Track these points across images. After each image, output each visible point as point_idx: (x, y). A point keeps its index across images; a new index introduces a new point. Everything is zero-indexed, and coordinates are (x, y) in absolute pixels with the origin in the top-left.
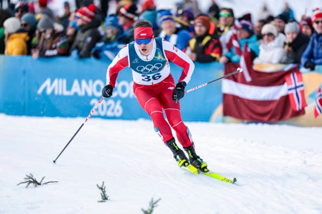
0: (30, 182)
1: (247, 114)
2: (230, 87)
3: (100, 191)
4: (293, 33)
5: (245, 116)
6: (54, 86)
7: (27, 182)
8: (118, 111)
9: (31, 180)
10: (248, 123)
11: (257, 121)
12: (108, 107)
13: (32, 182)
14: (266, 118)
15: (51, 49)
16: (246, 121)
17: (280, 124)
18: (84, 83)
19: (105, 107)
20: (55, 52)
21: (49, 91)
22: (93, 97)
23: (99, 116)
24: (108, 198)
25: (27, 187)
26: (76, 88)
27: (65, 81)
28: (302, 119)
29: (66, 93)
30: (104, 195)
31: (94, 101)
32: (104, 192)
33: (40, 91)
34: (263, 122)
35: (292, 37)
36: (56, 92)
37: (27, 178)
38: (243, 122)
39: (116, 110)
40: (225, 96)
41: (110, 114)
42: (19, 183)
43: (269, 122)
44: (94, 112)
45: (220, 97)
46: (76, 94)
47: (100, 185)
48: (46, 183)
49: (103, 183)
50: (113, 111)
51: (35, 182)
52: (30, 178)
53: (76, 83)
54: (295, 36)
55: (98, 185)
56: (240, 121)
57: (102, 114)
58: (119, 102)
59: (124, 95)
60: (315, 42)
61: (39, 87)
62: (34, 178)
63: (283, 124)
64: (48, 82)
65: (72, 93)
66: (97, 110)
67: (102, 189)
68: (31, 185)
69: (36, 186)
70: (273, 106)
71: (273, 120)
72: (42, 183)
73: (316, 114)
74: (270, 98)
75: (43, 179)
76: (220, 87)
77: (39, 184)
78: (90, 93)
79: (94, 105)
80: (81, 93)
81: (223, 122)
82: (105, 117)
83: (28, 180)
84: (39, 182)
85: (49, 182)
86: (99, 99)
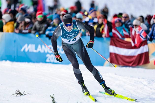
0: (18, 94)
1: (122, 63)
2: (113, 49)
5: (120, 63)
6: (29, 48)
7: (16, 94)
10: (122, 67)
11: (126, 66)
13: (19, 94)
14: (131, 65)
15: (25, 29)
16: (121, 66)
17: (137, 67)
18: (43, 46)
19: (53, 58)
20: (27, 31)
21: (26, 50)
22: (48, 53)
23: (50, 63)
24: (56, 102)
25: (16, 96)
26: (39, 49)
27: (34, 45)
29: (35, 51)
30: (54, 100)
31: (48, 55)
32: (53, 99)
33: (22, 50)
34: (129, 66)
36: (30, 51)
37: (16, 91)
38: (120, 66)
40: (111, 54)
42: (13, 94)
43: (132, 66)
44: (48, 60)
45: (108, 54)
46: (39, 52)
47: (52, 96)
48: (26, 94)
49: (53, 94)
51: (20, 94)
52: (18, 92)
53: (39, 46)
55: (50, 96)
56: (118, 66)
57: (52, 61)
60: (154, 28)
61: (21, 48)
62: (20, 91)
63: (139, 67)
64: (26, 45)
65: (37, 51)
66: (49, 59)
67: (52, 97)
68: (19, 95)
69: (21, 96)
70: (134, 59)
71: (134, 65)
74: (133, 55)
75: (24, 92)
76: (108, 49)
77: (23, 95)
78: (46, 51)
79: (48, 57)
80: (42, 51)
81: (110, 66)
82: (54, 63)
83: (17, 93)
84: (22, 94)
85: (27, 94)
86: (50, 54)
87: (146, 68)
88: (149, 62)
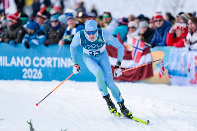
3: (29, 125)
4: (144, 28)
8: (40, 75)
10: (119, 82)
11: (125, 81)
12: (34, 73)
14: (130, 79)
17: (138, 82)
18: (18, 59)
19: (32, 73)
22: (24, 67)
23: (28, 79)
24: (34, 130)
26: (13, 62)
27: (6, 58)
28: (152, 79)
29: (7, 65)
31: (24, 70)
32: (31, 126)
34: (129, 81)
35: (144, 30)
36: (1, 65)
38: (116, 82)
39: (38, 75)
41: (34, 77)
43: (132, 81)
44: (24, 76)
46: (13, 65)
47: (29, 122)
49: (31, 120)
50: (37, 75)
53: (13, 59)
54: (145, 29)
55: (28, 122)
57: (30, 77)
58: (40, 70)
59: (43, 66)
60: (157, 33)
65: (11, 65)
66: (27, 75)
67: (30, 124)
70: (134, 72)
71: (134, 80)
73: (160, 76)
78: (22, 65)
79: (25, 72)
80: (17, 65)
82: (32, 80)
86: (28, 68)
87: (149, 83)
88: (153, 75)
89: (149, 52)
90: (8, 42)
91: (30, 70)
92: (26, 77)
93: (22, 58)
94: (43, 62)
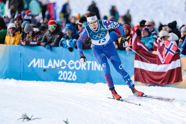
0: (25, 118)
1: (149, 80)
2: (138, 64)
5: (147, 81)
6: (38, 63)
7: (23, 118)
8: (74, 78)
9: (26, 117)
10: (149, 86)
11: (155, 85)
12: (69, 75)
14: (160, 83)
15: (33, 41)
16: (148, 84)
18: (55, 61)
19: (67, 75)
20: (36, 43)
21: (35, 66)
22: (60, 69)
23: (63, 81)
25: (23, 121)
26: (50, 64)
27: (44, 60)
28: (181, 84)
29: (45, 67)
31: (60, 72)
34: (158, 85)
36: (39, 66)
37: (23, 115)
40: (136, 69)
41: (69, 79)
43: (161, 85)
44: (60, 78)
45: (133, 70)
46: (50, 67)
48: (34, 119)
49: (67, 119)
50: (71, 77)
51: (28, 118)
52: (25, 116)
53: (50, 61)
55: (64, 121)
56: (145, 84)
57: (65, 79)
58: (75, 73)
59: (78, 69)
61: (29, 64)
62: (27, 116)
63: (170, 87)
64: (34, 60)
65: (48, 67)
66: (62, 77)
67: (66, 122)
68: (26, 120)
69: (28, 120)
70: (163, 76)
71: (163, 84)
72: (31, 119)
74: (162, 71)
75: (32, 116)
76: (133, 64)
77: (30, 119)
79: (61, 74)
80: (53, 67)
82: (67, 81)
83: (23, 117)
85: (36, 118)
86: (63, 70)
87: (178, 88)
88: (182, 80)
89: (179, 58)
90: (45, 46)
91: (65, 72)
92: (62, 79)
93: (59, 61)
94: (78, 65)
